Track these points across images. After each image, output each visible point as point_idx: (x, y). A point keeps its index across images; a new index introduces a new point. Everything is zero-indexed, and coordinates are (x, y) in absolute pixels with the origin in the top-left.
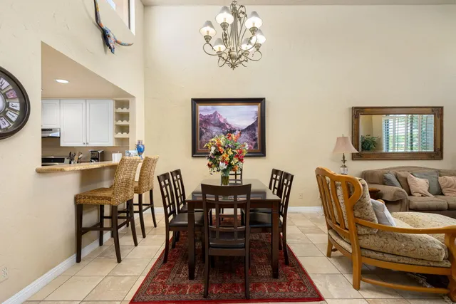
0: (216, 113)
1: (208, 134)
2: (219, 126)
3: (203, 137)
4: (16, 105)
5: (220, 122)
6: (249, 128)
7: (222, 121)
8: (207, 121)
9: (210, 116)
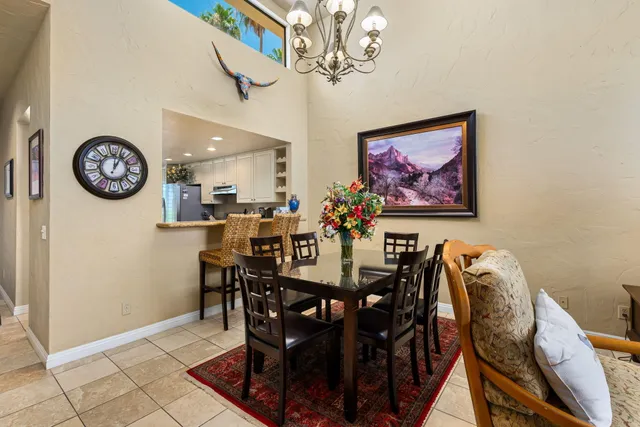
0: (391, 150)
1: (381, 182)
2: (396, 169)
3: (374, 186)
4: (137, 169)
5: (397, 162)
6: (445, 168)
7: (400, 160)
8: (379, 163)
9: (383, 155)
